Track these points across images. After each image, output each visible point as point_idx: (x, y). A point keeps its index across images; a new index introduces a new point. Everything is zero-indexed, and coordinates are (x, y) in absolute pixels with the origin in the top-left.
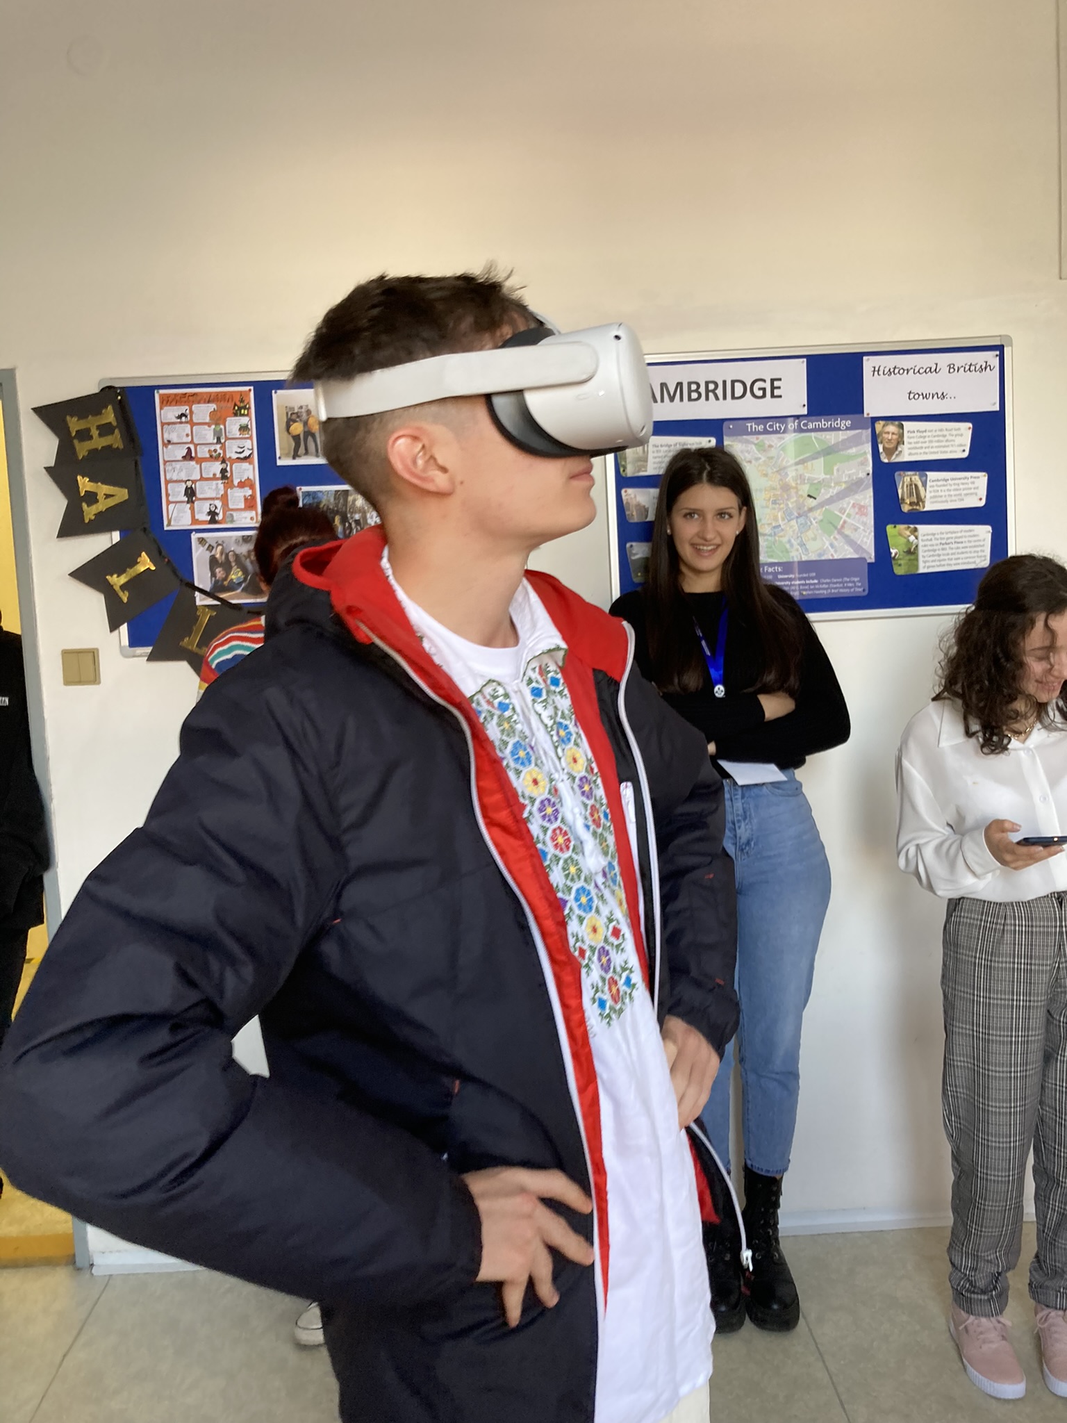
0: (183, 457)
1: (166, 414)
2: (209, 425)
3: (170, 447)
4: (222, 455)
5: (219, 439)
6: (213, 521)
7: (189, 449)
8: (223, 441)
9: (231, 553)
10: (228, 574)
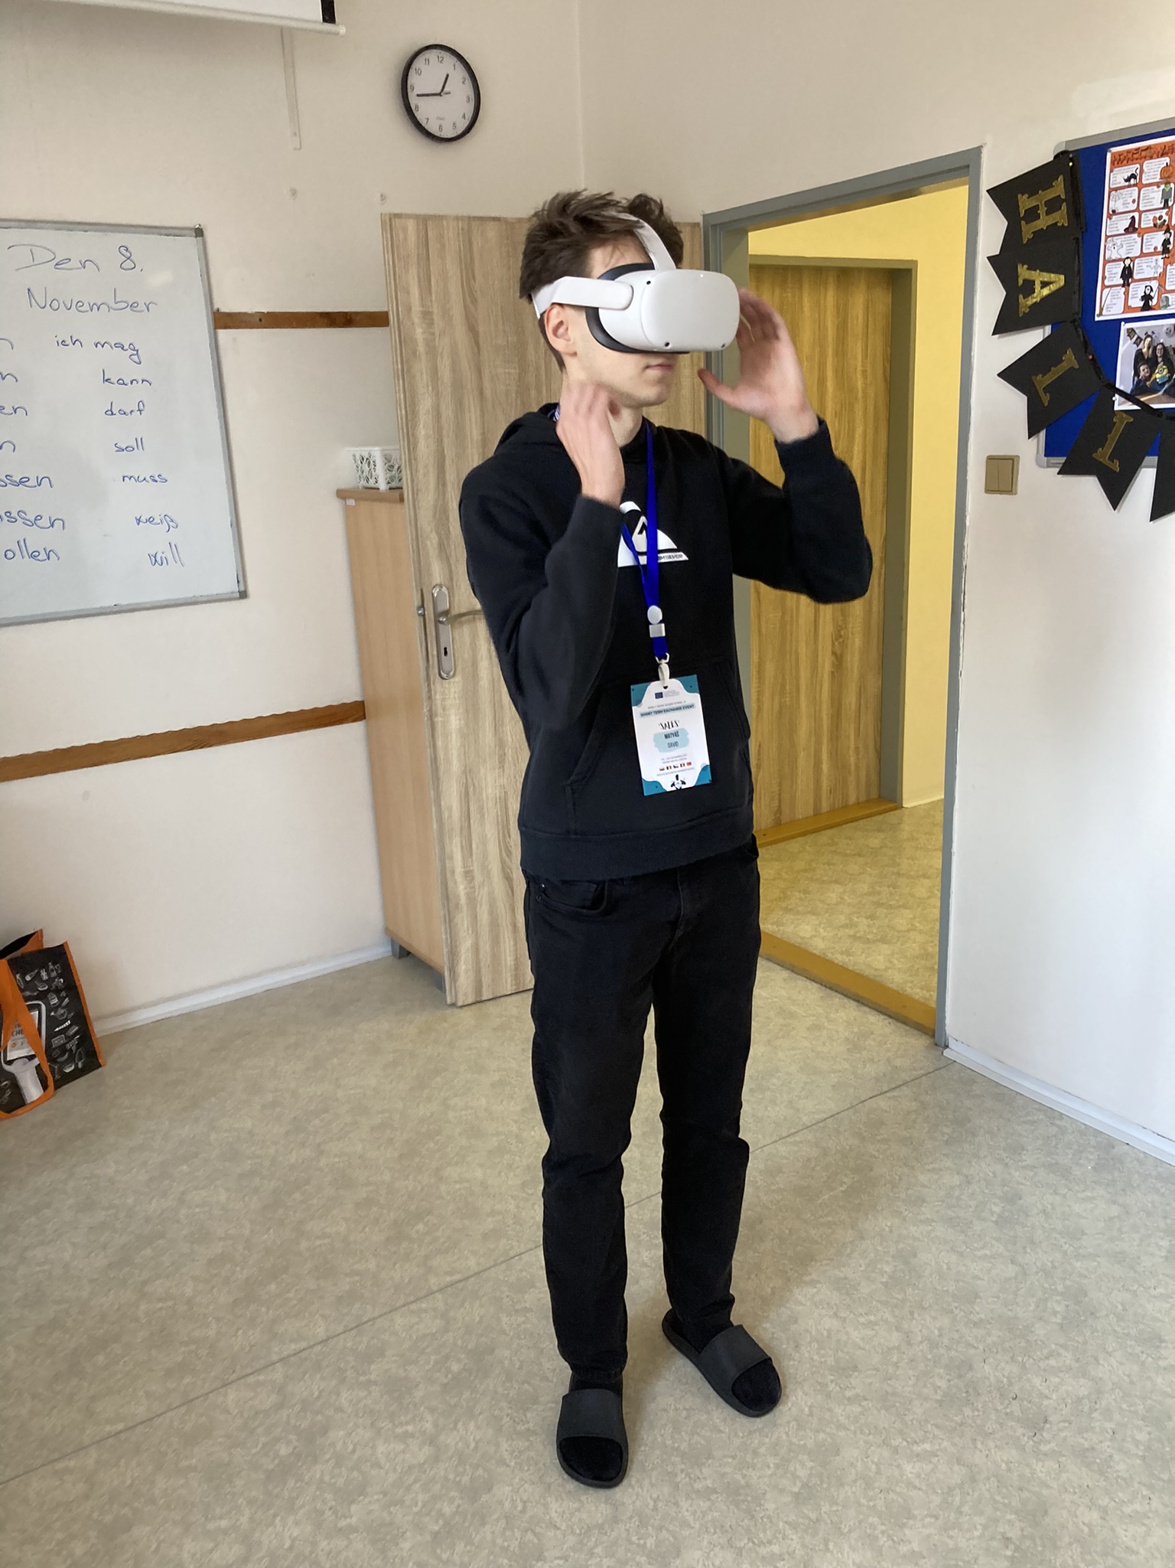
0: (1125, 230)
1: (1115, 177)
2: (1158, 185)
3: (1114, 217)
4: (1166, 223)
5: (1166, 202)
6: (1146, 307)
7: (1133, 218)
8: (1170, 204)
9: (1159, 347)
10: (1152, 372)
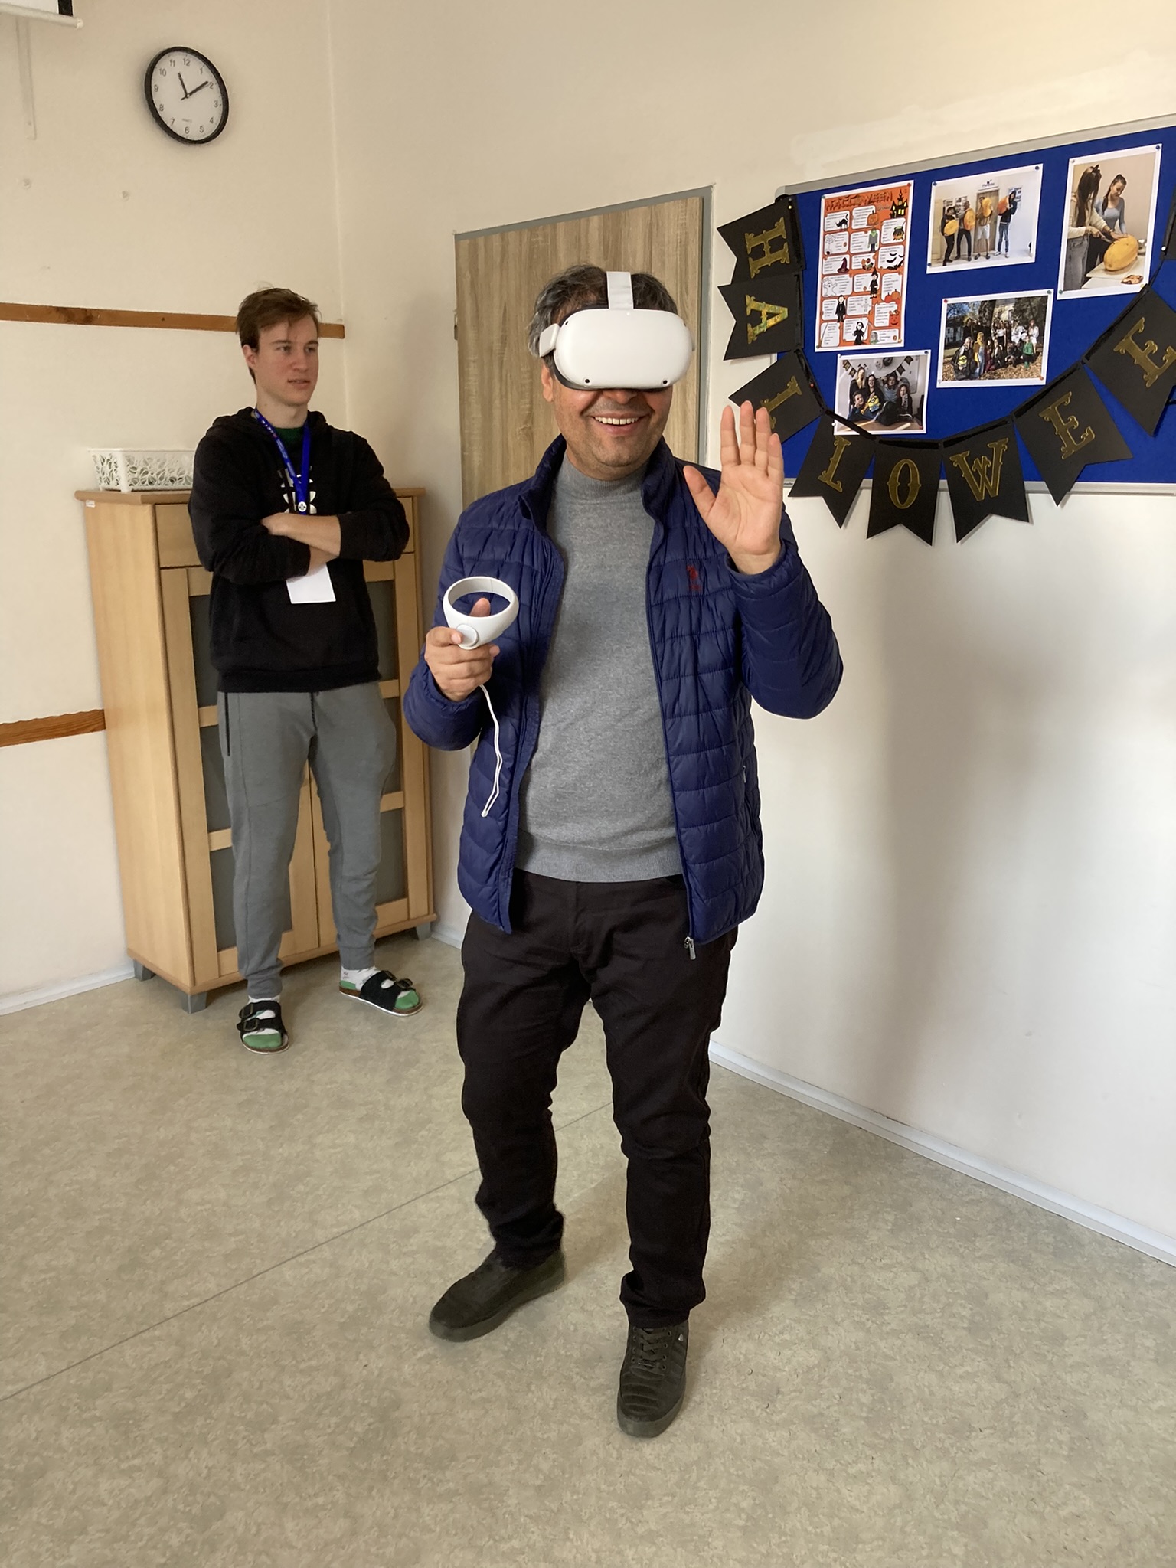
0: (838, 270)
1: (829, 221)
2: (865, 230)
3: (829, 258)
4: (873, 266)
5: (873, 246)
6: (858, 342)
7: (845, 259)
8: (876, 248)
9: (871, 378)
10: (865, 401)
